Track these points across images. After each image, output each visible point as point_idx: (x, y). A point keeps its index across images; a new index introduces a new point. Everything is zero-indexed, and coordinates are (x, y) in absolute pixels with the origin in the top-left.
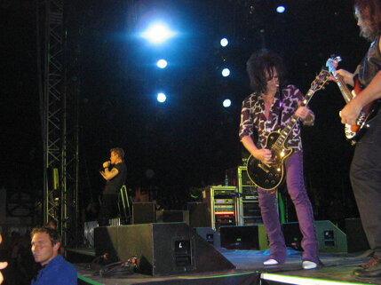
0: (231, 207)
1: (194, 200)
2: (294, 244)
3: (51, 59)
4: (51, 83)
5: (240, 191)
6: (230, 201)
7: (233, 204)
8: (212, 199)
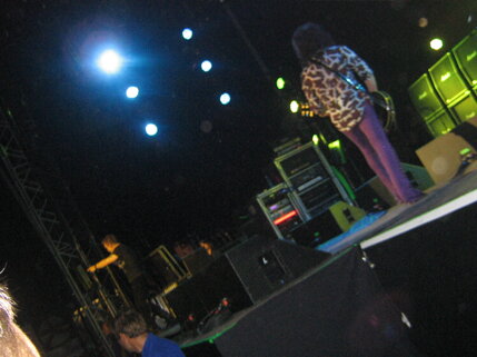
0: (288, 207)
1: (245, 221)
2: (376, 207)
3: (8, 151)
4: (22, 177)
5: (289, 184)
6: (285, 201)
7: (290, 203)
8: (264, 209)
